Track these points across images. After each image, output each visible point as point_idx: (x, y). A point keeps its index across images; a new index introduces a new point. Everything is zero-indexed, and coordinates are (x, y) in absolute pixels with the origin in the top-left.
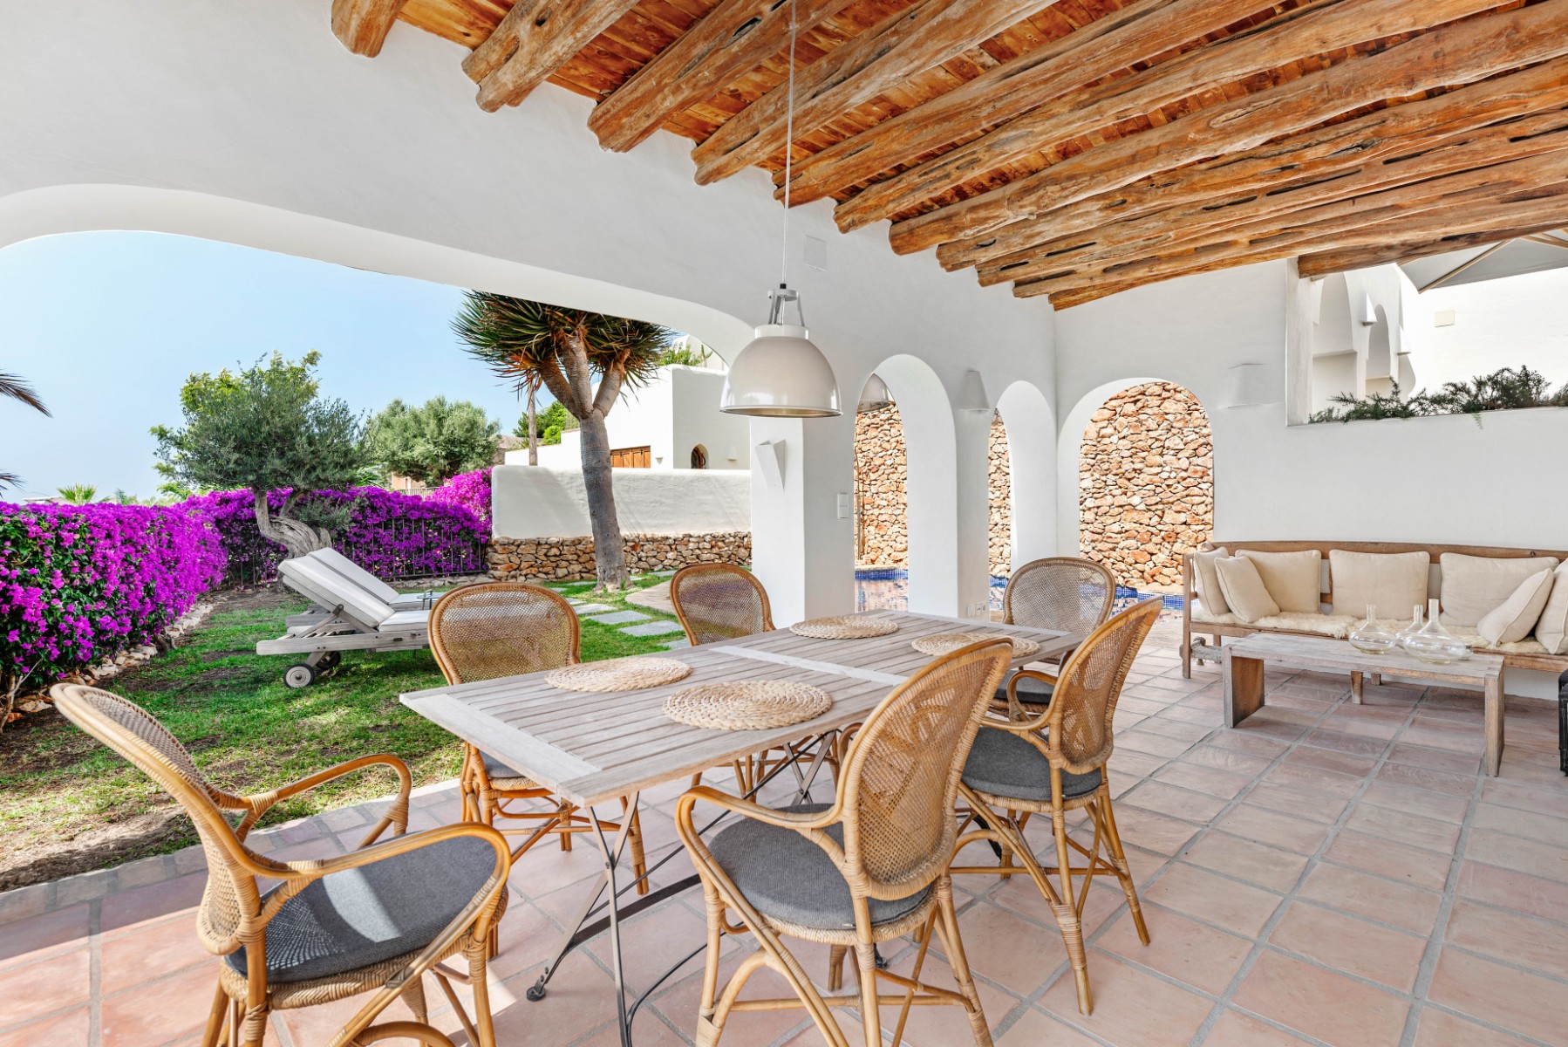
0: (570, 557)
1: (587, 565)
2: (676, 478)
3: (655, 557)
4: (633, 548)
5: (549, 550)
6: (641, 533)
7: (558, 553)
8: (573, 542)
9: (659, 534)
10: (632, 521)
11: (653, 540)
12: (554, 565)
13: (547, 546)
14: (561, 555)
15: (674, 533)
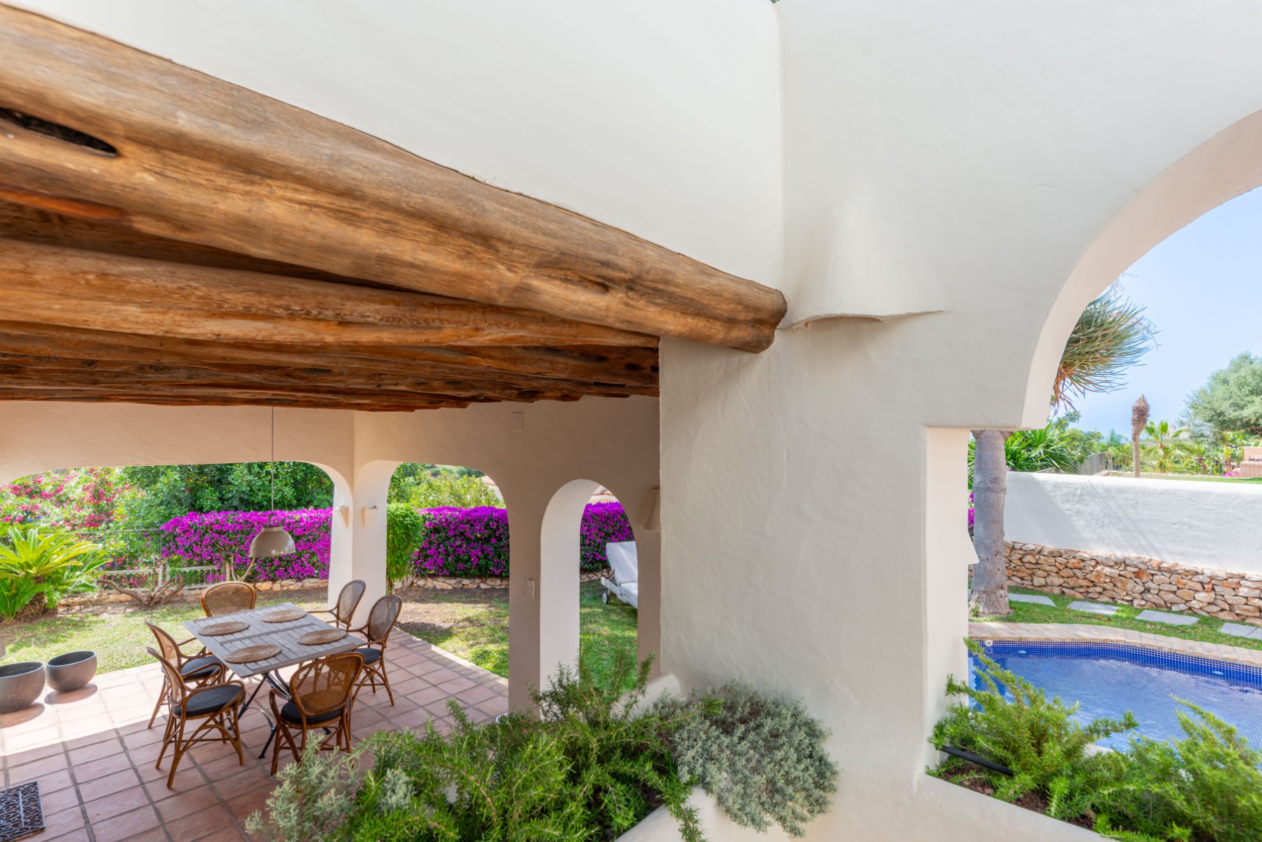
0: (1048, 568)
1: (1069, 581)
2: (1219, 495)
3: (1174, 593)
4: (1138, 574)
5: (1024, 556)
6: (1156, 559)
7: (1034, 561)
8: (1052, 553)
9: (1185, 564)
10: (1143, 542)
11: (1171, 571)
12: (1029, 572)
13: (1021, 552)
14: (1037, 563)
15: (1209, 568)
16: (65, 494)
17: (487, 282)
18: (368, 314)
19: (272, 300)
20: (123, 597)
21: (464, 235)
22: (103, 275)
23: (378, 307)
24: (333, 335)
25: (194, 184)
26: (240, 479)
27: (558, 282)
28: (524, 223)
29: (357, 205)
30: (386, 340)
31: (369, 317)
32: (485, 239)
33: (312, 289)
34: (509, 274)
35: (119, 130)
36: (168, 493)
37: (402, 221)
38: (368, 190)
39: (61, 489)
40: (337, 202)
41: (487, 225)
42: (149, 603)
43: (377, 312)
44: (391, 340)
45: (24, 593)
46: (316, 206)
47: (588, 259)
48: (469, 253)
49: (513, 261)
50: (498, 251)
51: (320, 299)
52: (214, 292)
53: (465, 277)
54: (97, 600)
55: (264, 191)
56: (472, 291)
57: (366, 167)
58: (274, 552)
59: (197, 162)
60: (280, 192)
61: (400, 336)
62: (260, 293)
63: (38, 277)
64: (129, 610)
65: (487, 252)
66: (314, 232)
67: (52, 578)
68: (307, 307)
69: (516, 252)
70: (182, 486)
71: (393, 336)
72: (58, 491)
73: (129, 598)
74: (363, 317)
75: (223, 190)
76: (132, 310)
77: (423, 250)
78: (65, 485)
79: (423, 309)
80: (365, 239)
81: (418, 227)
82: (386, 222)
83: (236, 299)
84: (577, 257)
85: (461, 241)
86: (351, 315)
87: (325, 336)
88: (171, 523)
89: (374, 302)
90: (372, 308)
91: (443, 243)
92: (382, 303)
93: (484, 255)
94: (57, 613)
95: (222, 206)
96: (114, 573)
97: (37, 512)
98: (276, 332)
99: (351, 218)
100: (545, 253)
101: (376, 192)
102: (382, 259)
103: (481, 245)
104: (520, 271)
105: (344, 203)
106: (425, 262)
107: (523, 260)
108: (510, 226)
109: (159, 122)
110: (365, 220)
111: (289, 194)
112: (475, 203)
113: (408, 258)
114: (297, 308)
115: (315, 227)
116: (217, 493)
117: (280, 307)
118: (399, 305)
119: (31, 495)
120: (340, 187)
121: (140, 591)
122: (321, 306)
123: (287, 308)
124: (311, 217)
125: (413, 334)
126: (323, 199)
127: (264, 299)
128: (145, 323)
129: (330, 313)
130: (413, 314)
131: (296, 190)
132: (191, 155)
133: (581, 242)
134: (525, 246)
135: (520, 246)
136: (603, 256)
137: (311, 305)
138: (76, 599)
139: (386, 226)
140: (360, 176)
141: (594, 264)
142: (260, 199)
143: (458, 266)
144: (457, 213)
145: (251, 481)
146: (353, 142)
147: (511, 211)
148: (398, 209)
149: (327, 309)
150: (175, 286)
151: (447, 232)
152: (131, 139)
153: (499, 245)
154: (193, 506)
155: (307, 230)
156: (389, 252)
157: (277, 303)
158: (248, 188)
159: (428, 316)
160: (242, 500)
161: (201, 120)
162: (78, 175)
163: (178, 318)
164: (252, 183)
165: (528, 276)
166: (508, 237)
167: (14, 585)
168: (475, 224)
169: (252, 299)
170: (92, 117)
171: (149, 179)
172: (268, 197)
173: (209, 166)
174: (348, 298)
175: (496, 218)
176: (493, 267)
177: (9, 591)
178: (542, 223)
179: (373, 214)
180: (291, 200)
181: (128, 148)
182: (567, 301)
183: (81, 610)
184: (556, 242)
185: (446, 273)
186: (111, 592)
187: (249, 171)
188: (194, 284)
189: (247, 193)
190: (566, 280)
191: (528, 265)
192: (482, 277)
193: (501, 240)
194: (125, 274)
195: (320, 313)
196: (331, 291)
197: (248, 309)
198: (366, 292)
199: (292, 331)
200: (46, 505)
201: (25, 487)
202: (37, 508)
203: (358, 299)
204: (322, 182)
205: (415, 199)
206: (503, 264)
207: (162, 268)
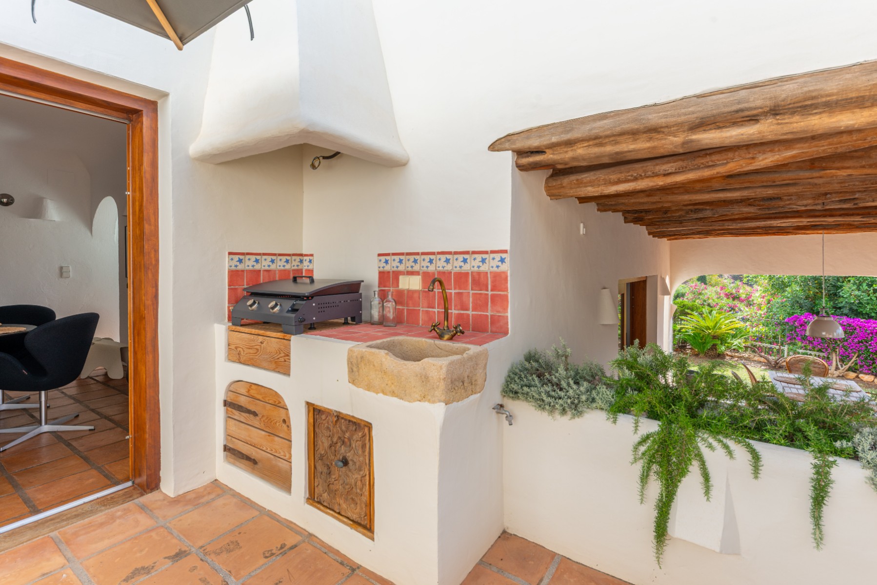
16: (753, 301)
17: (665, 146)
18: (667, 169)
19: (626, 174)
20: (762, 359)
21: (645, 132)
22: (577, 180)
23: (672, 164)
24: (662, 181)
25: (560, 153)
26: (849, 293)
27: (713, 131)
28: (671, 116)
29: (600, 140)
30: (691, 178)
31: (668, 170)
32: (653, 130)
33: (641, 165)
34: (676, 139)
35: (543, 147)
36: (792, 299)
37: (618, 138)
38: (601, 134)
39: (750, 297)
40: (595, 142)
41: (651, 125)
42: (775, 367)
43: (672, 167)
44: (694, 177)
45: (708, 343)
46: (590, 146)
47: (723, 113)
48: (651, 138)
49: (673, 133)
50: (664, 132)
51: (644, 168)
52: (606, 177)
53: (654, 148)
54: (747, 358)
55: (575, 148)
56: (662, 152)
57: (600, 127)
58: (824, 333)
59: (559, 147)
60: (579, 146)
61: (699, 174)
62: (621, 173)
63: (564, 185)
64: (763, 367)
65: (659, 134)
66: (592, 154)
67: (722, 339)
68: (640, 173)
69: (672, 129)
70: (801, 295)
71: (695, 175)
72: (748, 298)
73: (766, 361)
74: (665, 171)
75: (566, 152)
76: (590, 189)
77: (631, 144)
78: (753, 295)
79: (700, 159)
80: (609, 149)
81: (625, 137)
82: (613, 141)
83: (614, 177)
84: (714, 116)
85: (645, 135)
86: (659, 171)
87: (658, 183)
88: (792, 319)
89: (670, 163)
90: (669, 166)
91: (638, 139)
92: (674, 162)
93: (658, 136)
94: (725, 358)
95: (567, 156)
96: (758, 344)
97: (736, 309)
98: (637, 185)
99: (601, 145)
100: (690, 123)
101: (604, 134)
102: (617, 153)
103: (655, 133)
104: (681, 135)
105: (597, 141)
106: (633, 149)
107: (679, 131)
108: (663, 120)
109: (548, 142)
110: (606, 143)
111: (582, 146)
112: (643, 119)
113: (626, 149)
114: (636, 175)
115: (591, 152)
116: (832, 303)
117: (629, 176)
118: (684, 160)
119: (734, 298)
120: (593, 137)
121: (772, 358)
122: (645, 171)
123: (632, 176)
124: (590, 149)
125: (708, 171)
126: (591, 143)
127: (623, 175)
128: (594, 192)
129: (650, 173)
130: (693, 162)
131: (583, 144)
132: (558, 146)
133: (714, 108)
134: (676, 124)
135: (673, 126)
136: (734, 108)
137: (641, 172)
138: (736, 354)
139: (613, 142)
140: (597, 131)
141: (730, 114)
142: (575, 150)
143: (648, 145)
144: (636, 127)
145: (859, 296)
146: (599, 120)
147: (664, 113)
148: (614, 135)
149: (648, 172)
150: (595, 178)
151: (637, 134)
152: (546, 148)
153: (662, 130)
154: (812, 309)
155: (589, 154)
156: (618, 150)
157: (628, 175)
158: (572, 149)
159: (703, 161)
160: (851, 309)
161: (558, 137)
162: (539, 161)
163: (603, 188)
164: (572, 147)
165: (688, 136)
166: (664, 125)
167: (704, 338)
168: (645, 127)
169: (619, 176)
170: (538, 147)
171: (551, 156)
172: (577, 149)
173: (562, 147)
174: (657, 165)
175: (654, 119)
176: (666, 139)
177: (701, 340)
178: (683, 111)
179: (607, 140)
180: (583, 147)
181: (547, 150)
182: (723, 138)
183: (737, 360)
184: (695, 115)
185: (645, 149)
186: (755, 355)
187: (571, 144)
188: (600, 176)
189: (572, 150)
190: (719, 128)
191: (684, 131)
192: (661, 145)
193: (662, 127)
194: (582, 178)
195: (645, 174)
196: (649, 164)
197: (619, 179)
198: (666, 159)
199: (643, 184)
200: (742, 306)
201: (731, 294)
202: (736, 306)
203: (661, 164)
204: (588, 138)
205: (618, 129)
206: (670, 136)
207: (592, 173)
